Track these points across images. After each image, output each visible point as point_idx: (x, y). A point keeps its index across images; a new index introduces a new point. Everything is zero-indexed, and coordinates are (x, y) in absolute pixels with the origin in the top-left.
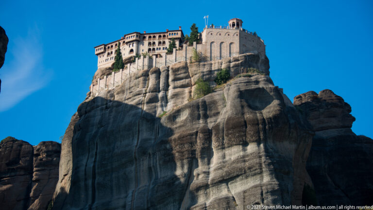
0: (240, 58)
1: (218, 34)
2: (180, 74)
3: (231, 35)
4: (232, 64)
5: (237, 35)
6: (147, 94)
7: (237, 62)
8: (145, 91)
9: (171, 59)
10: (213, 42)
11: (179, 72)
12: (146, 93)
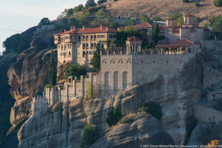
0: (131, 92)
1: (112, 62)
2: (78, 113)
3: (125, 62)
4: (123, 100)
5: (130, 62)
6: (50, 137)
7: (128, 97)
8: (49, 132)
9: (71, 93)
10: (107, 72)
11: (76, 111)
12: (49, 135)
